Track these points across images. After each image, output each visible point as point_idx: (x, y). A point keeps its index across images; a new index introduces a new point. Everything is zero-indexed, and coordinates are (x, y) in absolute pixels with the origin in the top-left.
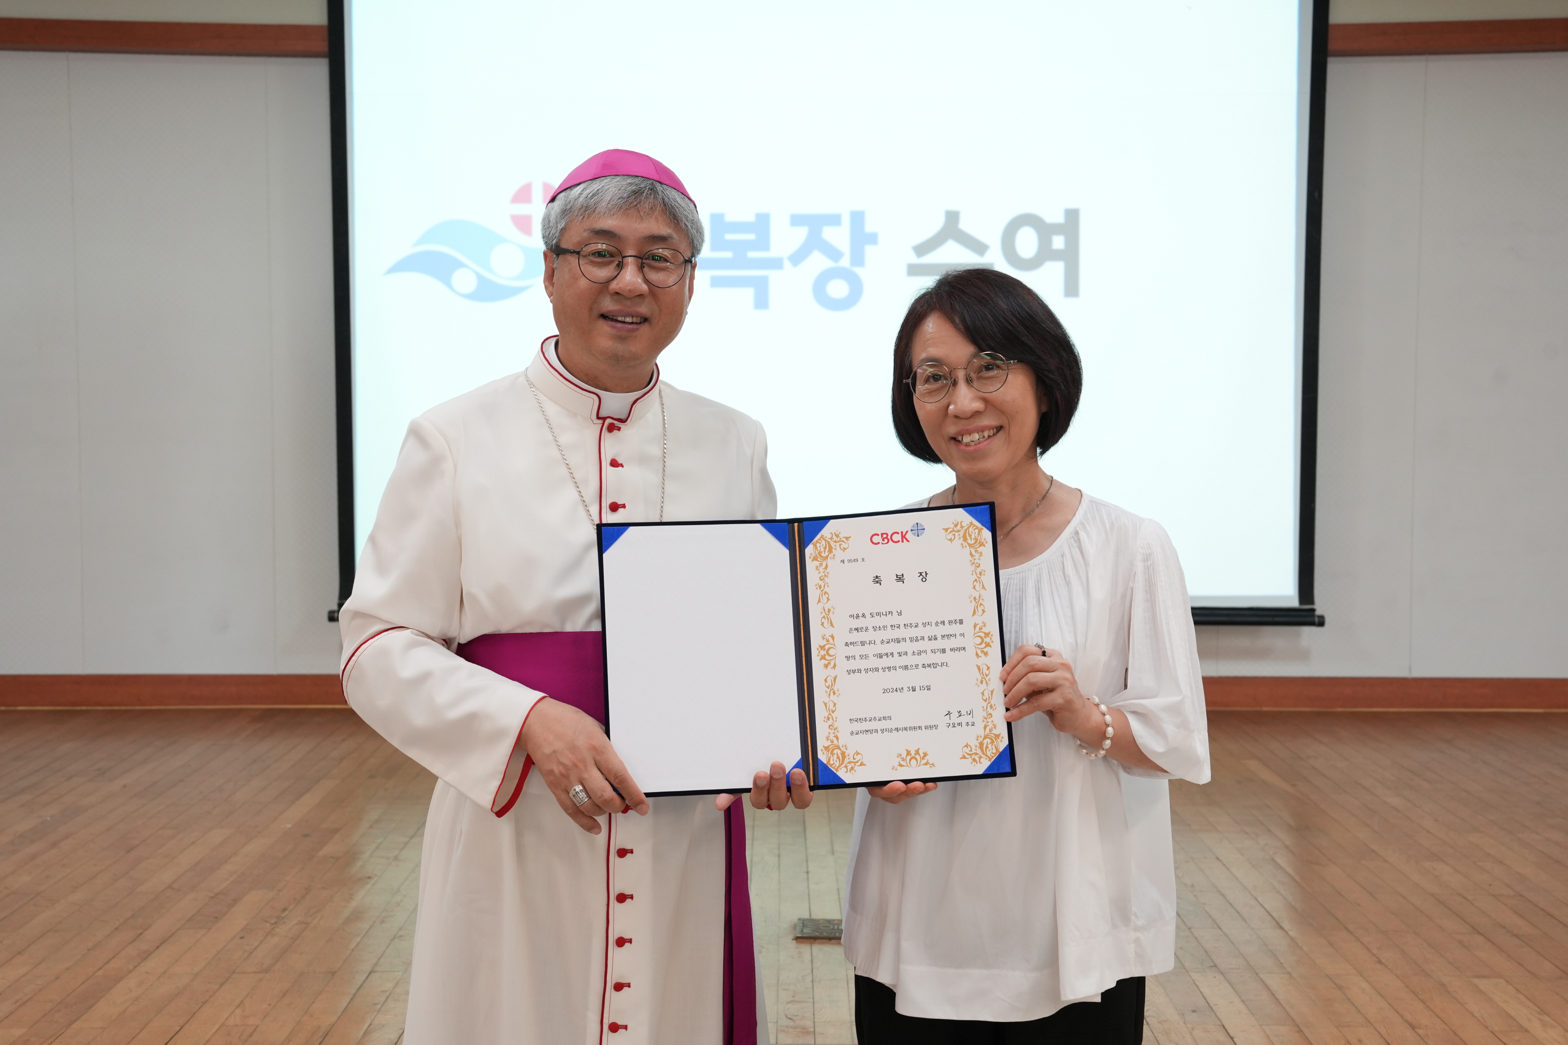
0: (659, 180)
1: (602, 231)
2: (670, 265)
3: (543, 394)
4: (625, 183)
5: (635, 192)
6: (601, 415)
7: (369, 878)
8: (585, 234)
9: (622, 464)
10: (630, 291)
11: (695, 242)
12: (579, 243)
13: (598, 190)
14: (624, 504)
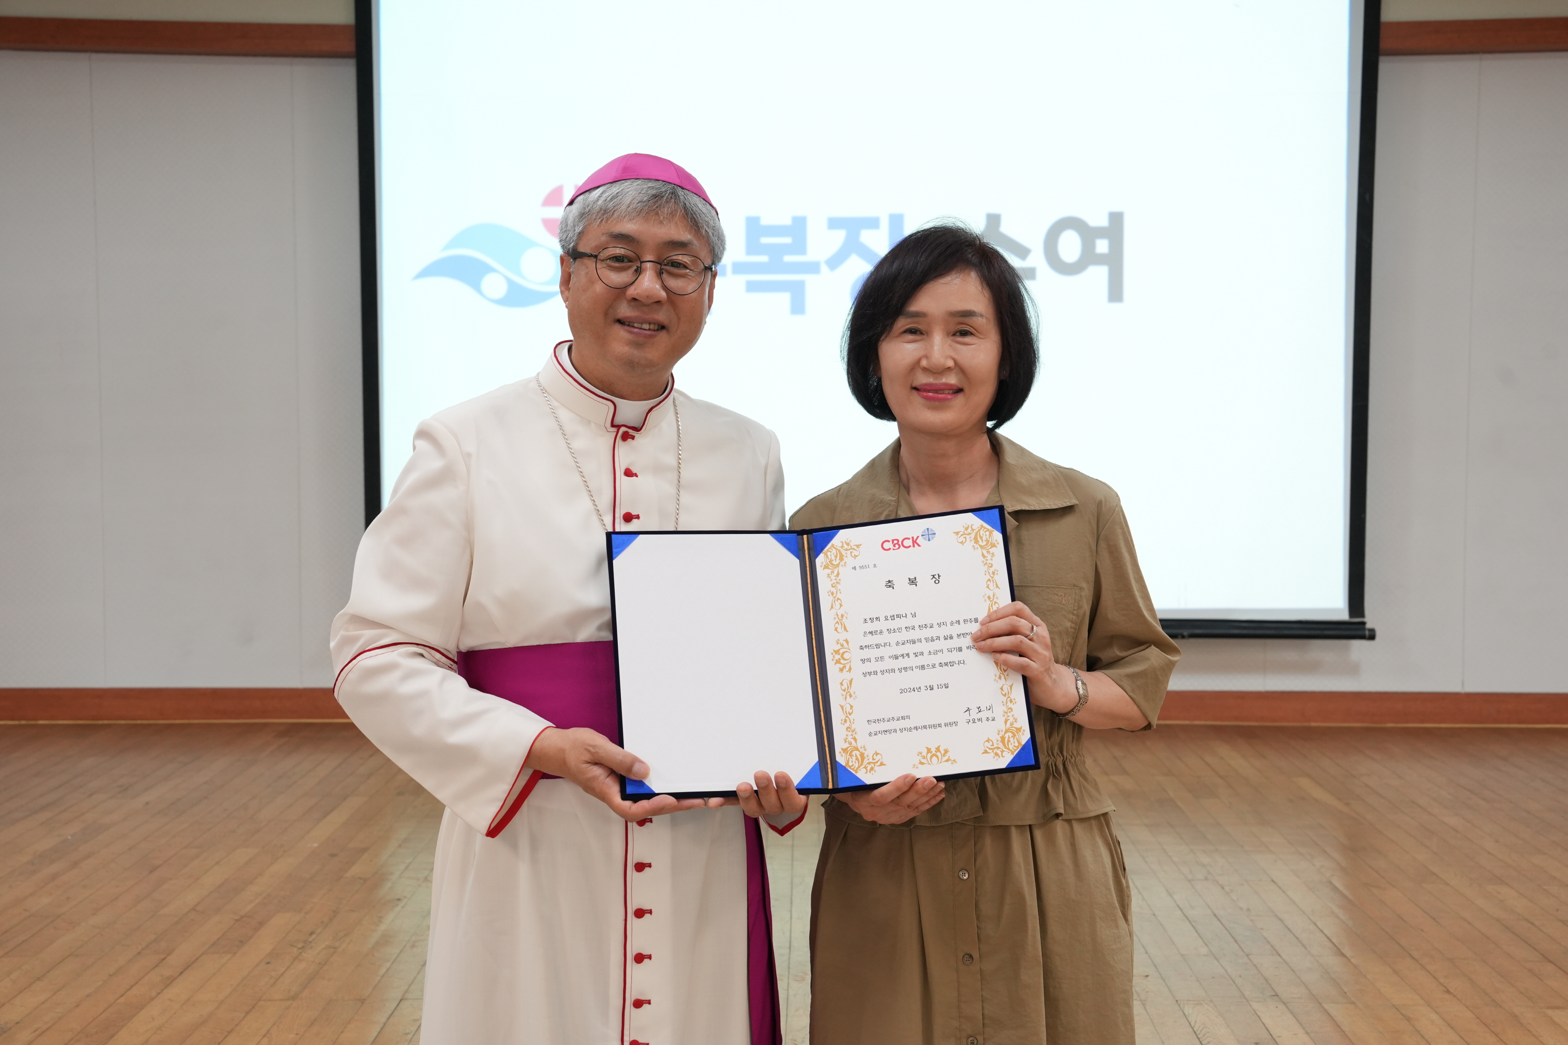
0: (681, 185)
1: (621, 235)
2: (689, 272)
3: (556, 400)
4: (646, 186)
5: (655, 196)
6: (616, 423)
7: (399, 900)
8: (604, 238)
9: (636, 474)
10: (648, 297)
11: (716, 249)
12: (597, 247)
13: (617, 193)
14: (638, 515)
